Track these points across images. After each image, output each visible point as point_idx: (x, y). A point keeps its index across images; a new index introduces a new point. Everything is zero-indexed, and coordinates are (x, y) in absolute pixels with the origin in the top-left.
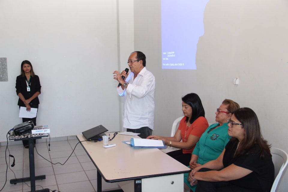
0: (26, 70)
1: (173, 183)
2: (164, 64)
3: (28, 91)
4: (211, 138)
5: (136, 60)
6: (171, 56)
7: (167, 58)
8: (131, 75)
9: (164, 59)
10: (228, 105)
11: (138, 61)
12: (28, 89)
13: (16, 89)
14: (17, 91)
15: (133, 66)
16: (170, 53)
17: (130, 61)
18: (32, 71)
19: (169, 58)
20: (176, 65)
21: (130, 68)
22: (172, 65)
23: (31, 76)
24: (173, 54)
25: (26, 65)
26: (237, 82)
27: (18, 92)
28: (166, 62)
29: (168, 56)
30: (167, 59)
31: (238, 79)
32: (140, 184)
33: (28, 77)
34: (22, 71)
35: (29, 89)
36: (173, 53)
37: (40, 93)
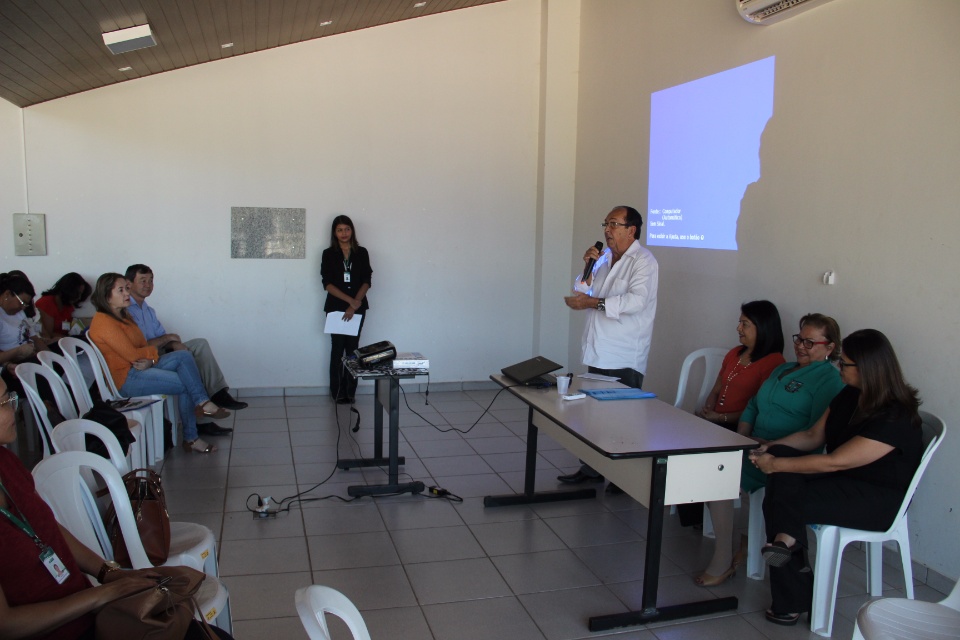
0: (343, 238)
1: (722, 468)
2: (652, 236)
3: (345, 281)
4: (787, 388)
5: (623, 222)
6: (671, 218)
7: (661, 221)
8: (607, 254)
9: (653, 224)
10: (824, 327)
11: (627, 226)
12: (347, 277)
13: (321, 278)
14: (323, 281)
15: (615, 235)
16: (667, 212)
17: (610, 222)
18: (353, 239)
19: (666, 222)
20: (683, 237)
21: (608, 239)
22: (674, 237)
23: (351, 250)
24: (678, 214)
25: (343, 226)
26: (832, 280)
27: (325, 283)
28: (657, 230)
29: (665, 218)
30: (663, 225)
31: (833, 274)
32: (665, 466)
33: (346, 249)
34: (334, 238)
35: (349, 276)
36: (679, 211)
37: (370, 286)
